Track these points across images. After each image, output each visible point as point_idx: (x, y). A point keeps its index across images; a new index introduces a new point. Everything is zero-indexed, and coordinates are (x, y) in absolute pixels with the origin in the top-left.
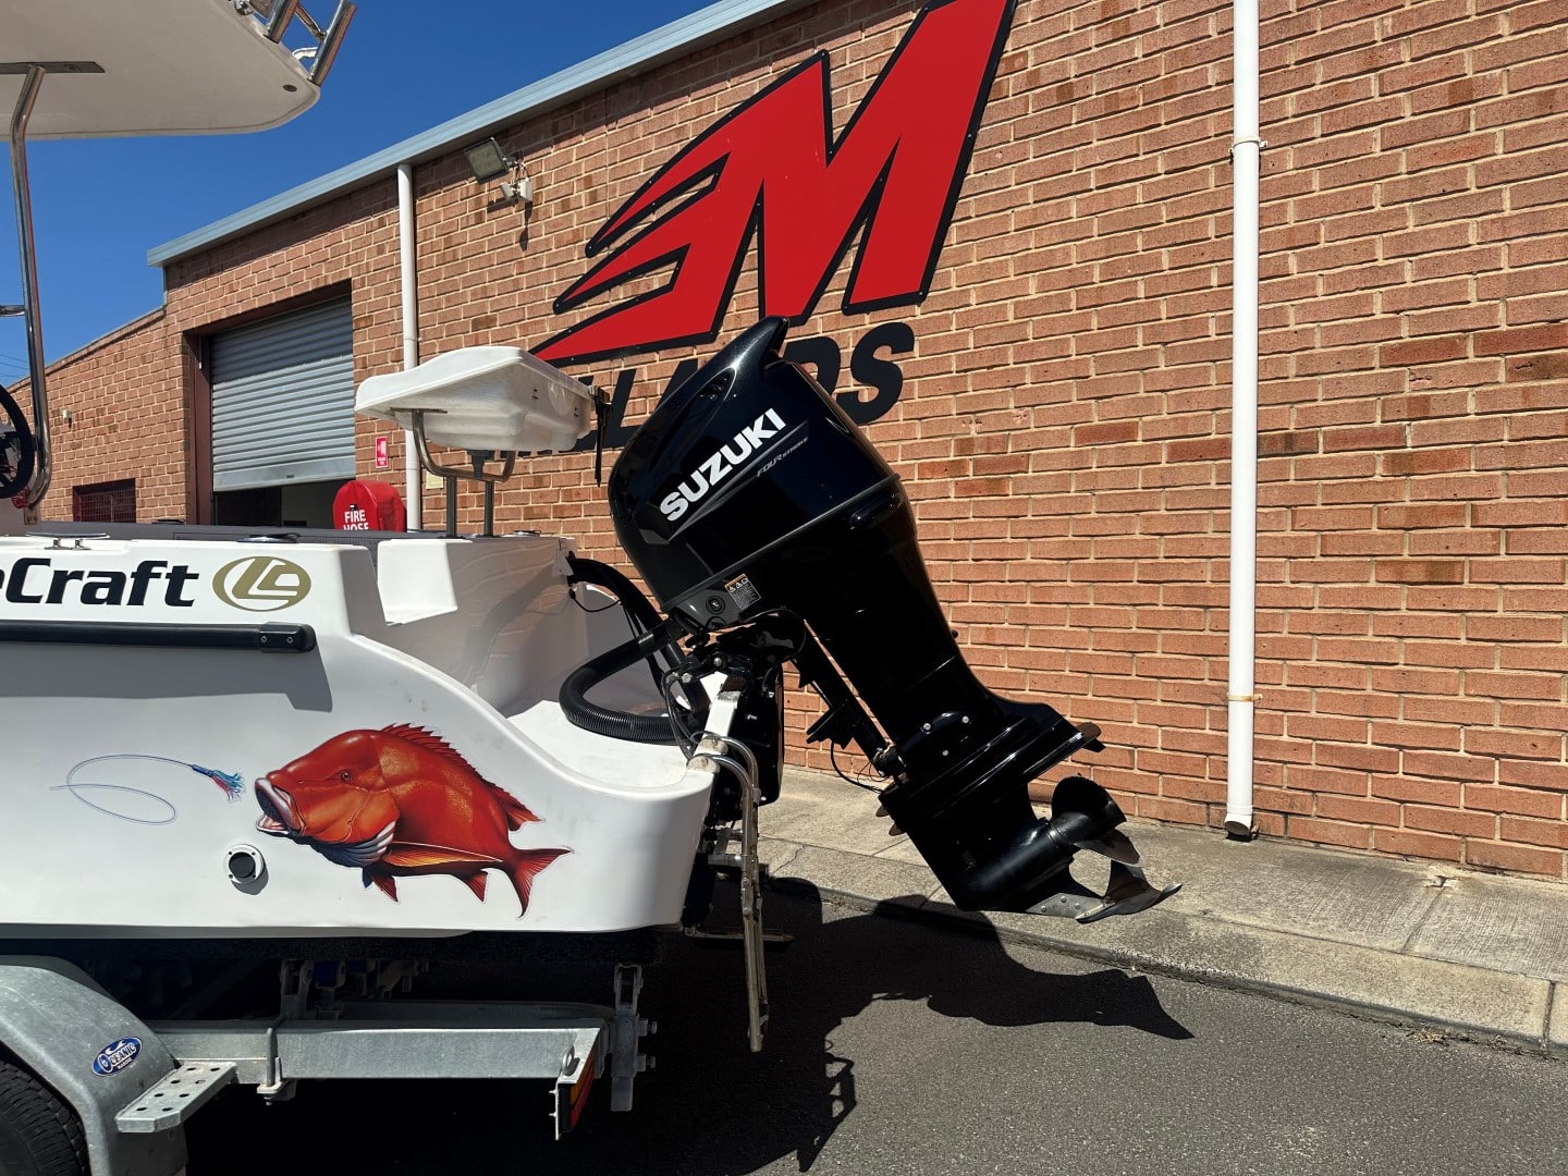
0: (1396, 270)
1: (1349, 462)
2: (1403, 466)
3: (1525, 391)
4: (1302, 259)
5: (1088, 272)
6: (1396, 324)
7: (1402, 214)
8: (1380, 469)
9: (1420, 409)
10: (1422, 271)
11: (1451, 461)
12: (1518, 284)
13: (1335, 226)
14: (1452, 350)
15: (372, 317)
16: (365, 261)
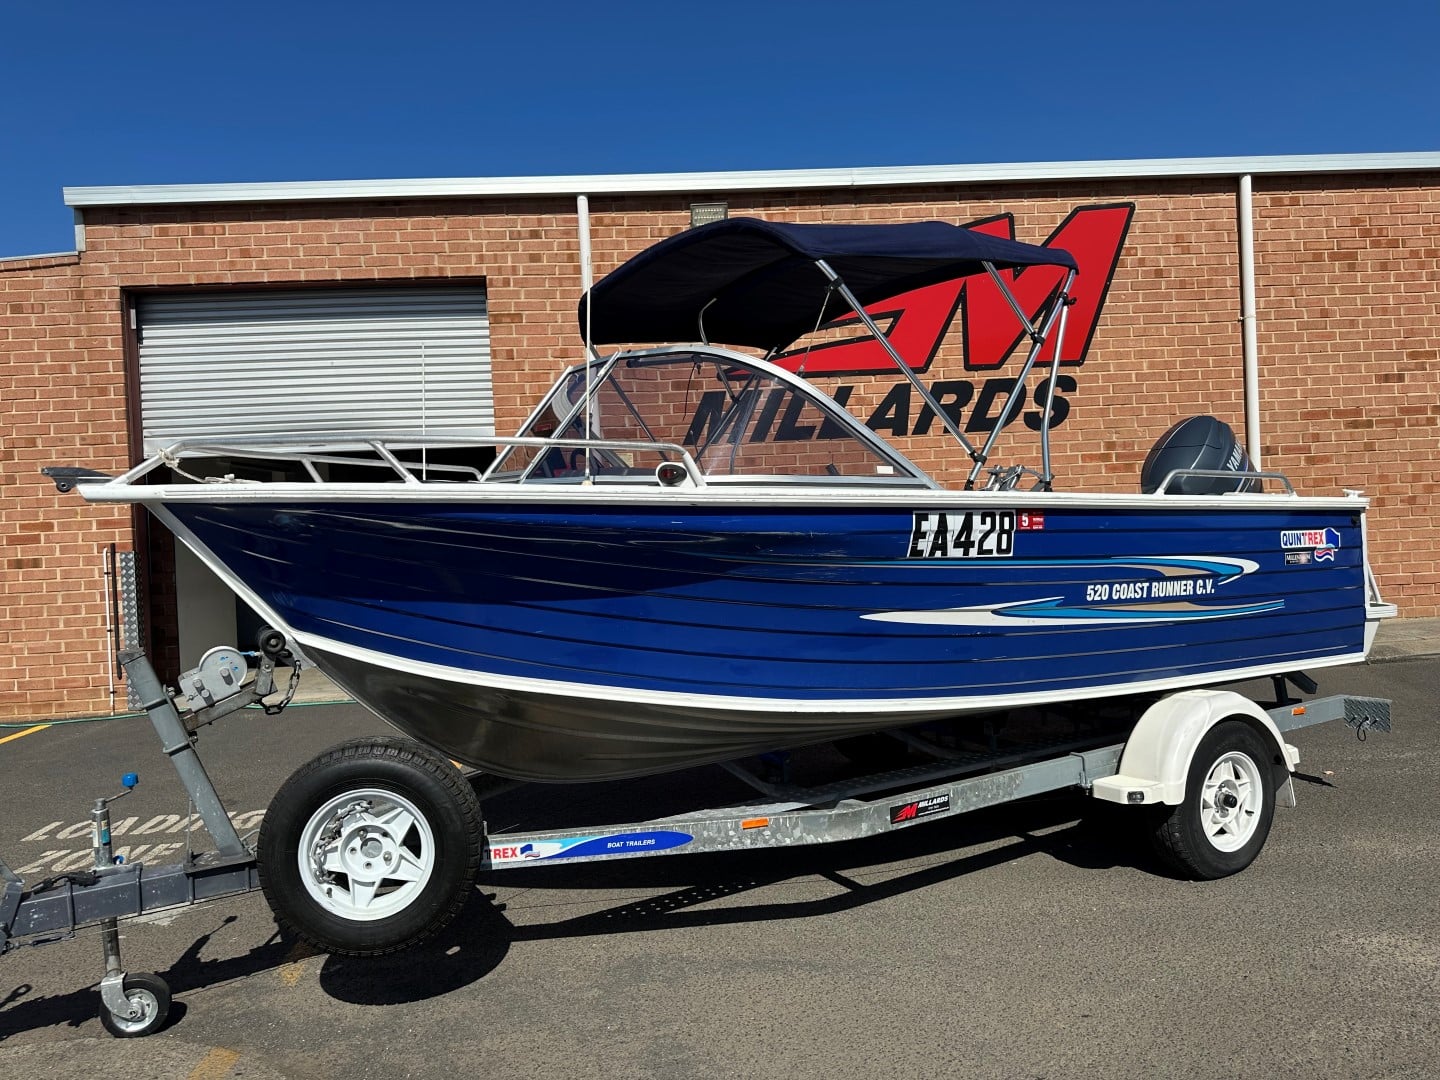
0: (1304, 381)
1: (1292, 459)
2: (1311, 461)
3: (1351, 433)
4: (1269, 371)
5: (1175, 365)
6: (1305, 402)
7: (1306, 358)
8: (1303, 463)
9: (1316, 438)
10: (1316, 381)
11: (1327, 459)
12: (1348, 391)
13: (1281, 358)
14: (1325, 415)
15: (521, 315)
16: (510, 264)
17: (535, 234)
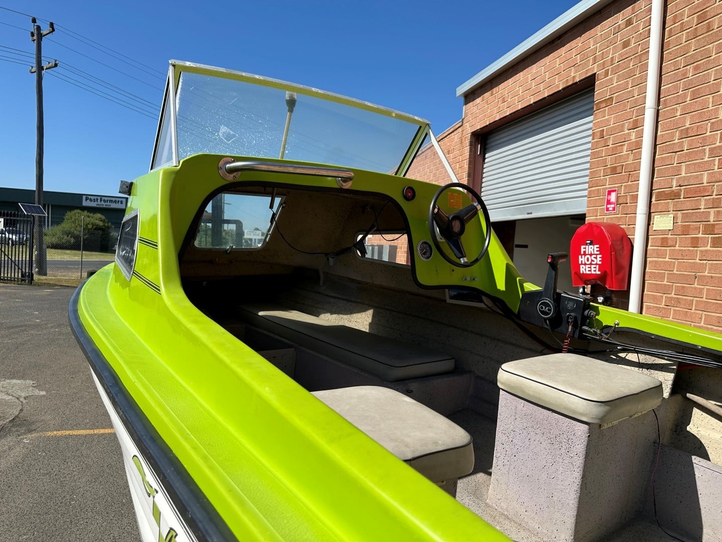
15: (612, 98)
16: (611, 56)
17: (629, 23)
